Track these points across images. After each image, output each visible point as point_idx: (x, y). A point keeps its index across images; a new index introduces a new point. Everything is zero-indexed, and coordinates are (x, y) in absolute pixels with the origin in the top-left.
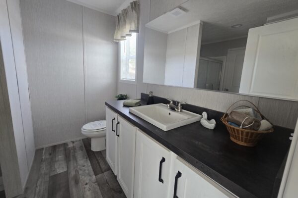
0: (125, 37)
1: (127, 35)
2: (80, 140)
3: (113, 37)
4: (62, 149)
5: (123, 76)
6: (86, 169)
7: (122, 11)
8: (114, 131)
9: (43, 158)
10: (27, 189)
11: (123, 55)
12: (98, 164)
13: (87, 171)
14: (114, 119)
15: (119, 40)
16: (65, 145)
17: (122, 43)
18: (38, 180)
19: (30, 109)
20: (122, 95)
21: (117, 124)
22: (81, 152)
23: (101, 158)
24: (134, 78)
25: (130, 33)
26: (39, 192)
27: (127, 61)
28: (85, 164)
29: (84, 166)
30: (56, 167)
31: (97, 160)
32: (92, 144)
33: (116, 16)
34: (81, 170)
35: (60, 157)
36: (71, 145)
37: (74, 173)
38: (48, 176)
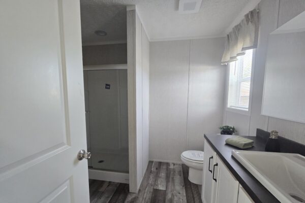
0: (235, 57)
1: (238, 55)
2: (180, 164)
3: (221, 60)
4: (165, 167)
5: (231, 103)
6: (181, 197)
7: (233, 29)
8: (211, 171)
9: (152, 169)
10: (140, 190)
11: (233, 77)
12: (192, 199)
13: (181, 200)
14: (212, 158)
15: (229, 61)
16: (168, 164)
17: (232, 65)
18: (146, 188)
19: (148, 129)
20: (228, 126)
21: (214, 165)
22: (179, 177)
23: (197, 193)
24: (247, 107)
25: (243, 51)
26: (145, 199)
27: (238, 84)
28: (181, 192)
29: (179, 193)
30: (159, 183)
31: (192, 193)
32: (190, 174)
33: (226, 36)
34: (176, 195)
35: (163, 174)
36: (172, 167)
37: (171, 196)
38: (152, 187)
